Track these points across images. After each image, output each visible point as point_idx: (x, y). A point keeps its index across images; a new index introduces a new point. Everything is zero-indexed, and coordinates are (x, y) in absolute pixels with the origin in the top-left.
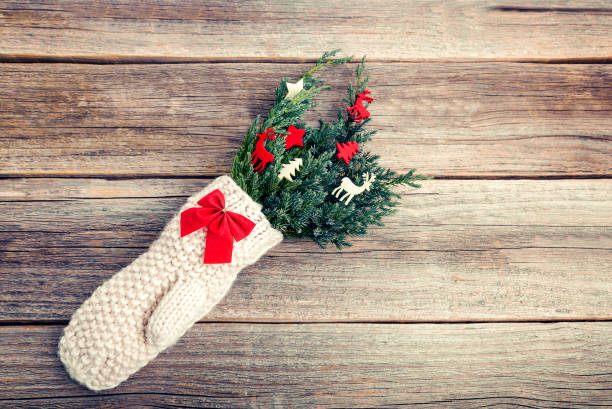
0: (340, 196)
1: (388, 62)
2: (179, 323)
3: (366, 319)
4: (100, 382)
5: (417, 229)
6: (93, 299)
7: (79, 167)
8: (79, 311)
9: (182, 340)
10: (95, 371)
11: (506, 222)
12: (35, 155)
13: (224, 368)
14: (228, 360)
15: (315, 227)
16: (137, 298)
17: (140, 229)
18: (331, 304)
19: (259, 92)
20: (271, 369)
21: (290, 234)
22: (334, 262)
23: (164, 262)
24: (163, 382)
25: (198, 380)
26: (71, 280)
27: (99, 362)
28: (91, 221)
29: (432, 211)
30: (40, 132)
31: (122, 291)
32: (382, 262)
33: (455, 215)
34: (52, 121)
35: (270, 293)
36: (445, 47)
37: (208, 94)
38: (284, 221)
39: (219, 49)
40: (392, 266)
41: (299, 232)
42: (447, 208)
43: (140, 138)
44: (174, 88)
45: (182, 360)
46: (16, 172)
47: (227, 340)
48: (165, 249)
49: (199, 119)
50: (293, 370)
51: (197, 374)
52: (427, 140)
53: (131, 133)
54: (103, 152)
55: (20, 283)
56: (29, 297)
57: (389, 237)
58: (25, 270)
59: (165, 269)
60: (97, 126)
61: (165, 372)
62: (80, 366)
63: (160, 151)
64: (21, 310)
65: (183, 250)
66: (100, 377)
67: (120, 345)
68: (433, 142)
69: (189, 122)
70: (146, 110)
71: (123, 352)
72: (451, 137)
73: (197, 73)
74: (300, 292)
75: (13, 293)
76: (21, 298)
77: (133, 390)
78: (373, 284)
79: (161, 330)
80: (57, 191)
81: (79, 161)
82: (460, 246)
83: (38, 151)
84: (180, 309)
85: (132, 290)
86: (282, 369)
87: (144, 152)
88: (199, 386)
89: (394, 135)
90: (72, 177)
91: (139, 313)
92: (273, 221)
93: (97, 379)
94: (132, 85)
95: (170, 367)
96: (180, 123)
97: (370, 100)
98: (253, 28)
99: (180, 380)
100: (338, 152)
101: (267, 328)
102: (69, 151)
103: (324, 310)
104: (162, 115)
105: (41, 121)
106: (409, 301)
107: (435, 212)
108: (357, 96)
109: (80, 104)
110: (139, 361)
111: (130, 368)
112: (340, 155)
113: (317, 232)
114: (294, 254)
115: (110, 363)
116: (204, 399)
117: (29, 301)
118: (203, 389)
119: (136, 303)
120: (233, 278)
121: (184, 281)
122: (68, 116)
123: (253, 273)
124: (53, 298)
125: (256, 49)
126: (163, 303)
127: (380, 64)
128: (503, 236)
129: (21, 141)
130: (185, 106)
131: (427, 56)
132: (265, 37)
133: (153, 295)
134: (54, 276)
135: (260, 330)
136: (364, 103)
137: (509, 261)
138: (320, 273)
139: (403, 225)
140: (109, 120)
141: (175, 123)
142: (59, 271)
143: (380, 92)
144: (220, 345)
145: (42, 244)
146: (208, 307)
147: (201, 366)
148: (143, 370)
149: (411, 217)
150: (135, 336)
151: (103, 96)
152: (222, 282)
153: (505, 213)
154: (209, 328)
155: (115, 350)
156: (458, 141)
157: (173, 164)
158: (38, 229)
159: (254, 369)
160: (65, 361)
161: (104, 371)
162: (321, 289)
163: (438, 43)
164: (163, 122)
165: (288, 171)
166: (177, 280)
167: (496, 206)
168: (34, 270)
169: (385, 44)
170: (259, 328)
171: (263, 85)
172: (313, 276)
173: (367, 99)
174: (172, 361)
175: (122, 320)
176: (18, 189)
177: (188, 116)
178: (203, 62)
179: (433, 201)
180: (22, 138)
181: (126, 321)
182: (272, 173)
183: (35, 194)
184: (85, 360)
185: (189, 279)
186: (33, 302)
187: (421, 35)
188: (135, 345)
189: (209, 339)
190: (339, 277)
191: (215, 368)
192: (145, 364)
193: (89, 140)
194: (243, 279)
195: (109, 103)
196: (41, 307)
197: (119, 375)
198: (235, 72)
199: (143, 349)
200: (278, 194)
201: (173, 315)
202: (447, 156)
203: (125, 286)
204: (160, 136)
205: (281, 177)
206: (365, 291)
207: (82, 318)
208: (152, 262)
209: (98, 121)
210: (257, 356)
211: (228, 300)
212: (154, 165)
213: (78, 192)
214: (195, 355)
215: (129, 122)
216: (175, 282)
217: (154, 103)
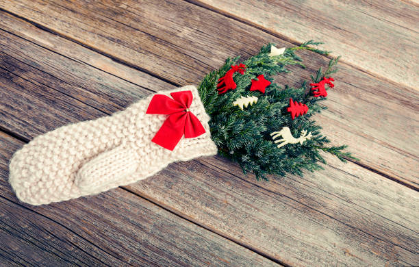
0: (276, 139)
1: (357, 69)
2: (105, 177)
3: (255, 247)
4: (26, 195)
5: (330, 196)
6: (55, 132)
7: (99, 44)
8: (41, 136)
9: (103, 195)
10: (27, 184)
11: (410, 226)
12: (75, 25)
13: (123, 232)
14: (130, 228)
15: (245, 153)
16: (84, 145)
17: (116, 102)
18: (231, 222)
19: (250, 48)
20: (159, 251)
21: (224, 153)
22: (250, 191)
23: (117, 128)
24: (73, 220)
25: (99, 232)
26: (50, 115)
27: (33, 179)
28: (87, 83)
29: (348, 188)
30: (86, 12)
31: (77, 135)
32: (289, 209)
33: (367, 200)
34: (97, 8)
35: (187, 191)
36: (407, 79)
37: (212, 35)
38: (222, 138)
39: (234, 9)
40: (295, 216)
41: (232, 153)
42: (362, 192)
43: (150, 43)
44: (190, 21)
45: (96, 211)
46: (56, 30)
47: (136, 211)
48: (122, 119)
49: (198, 47)
50: (175, 261)
51: (101, 226)
52: (366, 135)
53: (144, 37)
54: (120, 41)
55: (16, 102)
56: (16, 114)
57: (304, 192)
58: (24, 94)
59: (115, 133)
60: (126, 23)
61: (78, 213)
62: (19, 176)
63: (158, 57)
64: (6, 120)
65: (135, 124)
66: (28, 191)
67: (54, 173)
68: (371, 139)
69: (190, 46)
70: (164, 27)
71: (53, 181)
72: (387, 141)
73: (212, 18)
74: (211, 201)
75: (7, 106)
76: (11, 112)
77: (48, 215)
78: (273, 222)
79: (88, 176)
80: (75, 53)
81: (100, 40)
82: (360, 226)
83: (78, 23)
84: (110, 167)
85: (84, 137)
86: (167, 256)
87: (147, 52)
88: (97, 236)
89: (339, 120)
90: (91, 48)
91: (80, 156)
92: (214, 133)
93: (26, 192)
94: (163, 8)
95: (84, 211)
96: (183, 44)
97: (332, 86)
98: (265, 5)
99: (86, 225)
100: (289, 106)
101: (173, 217)
102: (98, 31)
103: (223, 224)
104: (173, 34)
105: (90, 6)
106: (297, 250)
107: (350, 191)
108: (323, 79)
109: (122, 6)
110: (62, 194)
111: (53, 196)
112: (289, 109)
113: (245, 158)
114: (220, 171)
115: (40, 184)
116: (96, 249)
117: (14, 116)
118: (98, 240)
119: (82, 148)
120: (164, 165)
121: (124, 148)
122: (109, 10)
123: (181, 170)
124: (31, 122)
125: (261, 19)
126: (100, 156)
127: (350, 68)
128: (403, 236)
129: (70, 12)
130: (192, 35)
131: (390, 78)
132: (271, 15)
133: (97, 148)
134: (41, 107)
135: (166, 216)
136: (326, 86)
137: (399, 258)
138: (234, 194)
139: (319, 188)
140: (135, 24)
141: (179, 43)
142: (45, 105)
143: (342, 86)
144: (129, 213)
145: (45, 83)
146: (134, 179)
147: (106, 222)
148: (64, 203)
149: (329, 185)
150: (68, 173)
151: (140, 7)
152: (152, 163)
153: (411, 219)
154: (128, 196)
155: (48, 176)
156: (392, 147)
157: (164, 69)
158: (48, 72)
159: (145, 244)
160: (11, 168)
161: (34, 188)
162: (229, 206)
163: (402, 73)
164: (172, 40)
165: (243, 102)
166: (119, 145)
167: (405, 209)
168: (30, 98)
169: (361, 56)
170: (166, 214)
171: (254, 44)
172: (228, 194)
173: (330, 84)
174: (88, 207)
175: (65, 156)
176: (51, 41)
177: (190, 42)
178: (220, 13)
179: (352, 182)
180: (72, 11)
181: (67, 159)
182: (229, 97)
183: (59, 49)
184: (24, 173)
185: (129, 148)
186: (17, 118)
187: (391, 62)
188: (65, 179)
189: (124, 204)
190: (248, 204)
191: (116, 228)
192: (67, 199)
193: (115, 30)
194: (172, 171)
195: (141, 13)
196: (20, 124)
197: (42, 197)
198: (239, 28)
199: (69, 186)
200: (227, 116)
201: (103, 169)
202: (378, 154)
203: (81, 133)
204: (164, 48)
205: (235, 104)
206: (264, 225)
207: (40, 142)
208: (109, 124)
209: (127, 21)
210: (153, 235)
211: (153, 182)
212: (150, 64)
213: (88, 59)
214: (107, 211)
215: (148, 30)
216: (116, 146)
217: (172, 25)
